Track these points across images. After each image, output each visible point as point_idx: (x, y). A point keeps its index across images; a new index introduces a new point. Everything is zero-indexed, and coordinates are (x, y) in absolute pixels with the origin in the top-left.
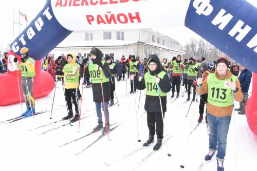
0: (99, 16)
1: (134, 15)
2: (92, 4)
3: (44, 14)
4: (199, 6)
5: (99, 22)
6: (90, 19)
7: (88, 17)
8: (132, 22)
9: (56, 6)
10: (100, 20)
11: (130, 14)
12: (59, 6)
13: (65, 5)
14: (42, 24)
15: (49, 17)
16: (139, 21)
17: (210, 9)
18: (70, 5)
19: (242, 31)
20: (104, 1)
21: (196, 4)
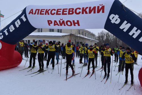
0: (55, 21)
1: (76, 22)
2: (52, 14)
3: (21, 18)
4: (113, 18)
5: (55, 25)
6: (50, 22)
7: (48, 21)
8: (75, 25)
9: (29, 14)
10: (56, 24)
11: (74, 21)
12: (31, 14)
13: (35, 14)
14: (20, 23)
15: (25, 20)
16: (79, 25)
17: (119, 21)
18: (38, 14)
19: (135, 32)
20: (59, 13)
21: (111, 18)
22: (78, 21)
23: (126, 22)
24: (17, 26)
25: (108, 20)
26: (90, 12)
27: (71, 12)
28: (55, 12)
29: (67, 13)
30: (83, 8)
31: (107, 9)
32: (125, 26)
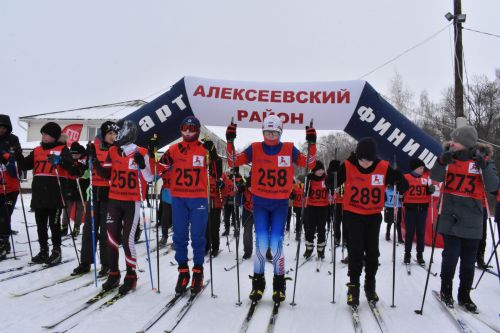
0: (255, 113)
1: (297, 116)
2: (248, 99)
3: (173, 102)
4: (363, 113)
5: (252, 119)
6: (242, 115)
7: (240, 112)
8: (293, 122)
9: (195, 94)
10: (255, 118)
11: (293, 115)
12: (199, 96)
13: (210, 95)
14: (169, 113)
15: (182, 106)
16: (301, 122)
17: (373, 117)
18: (217, 96)
19: (398, 137)
20: (264, 98)
21: (360, 112)
22: (301, 115)
23: (383, 120)
24: (163, 119)
25: (356, 116)
26: (325, 100)
27: (289, 99)
28: (257, 95)
29: (282, 98)
30: (312, 93)
31: (355, 98)
32: (382, 127)
